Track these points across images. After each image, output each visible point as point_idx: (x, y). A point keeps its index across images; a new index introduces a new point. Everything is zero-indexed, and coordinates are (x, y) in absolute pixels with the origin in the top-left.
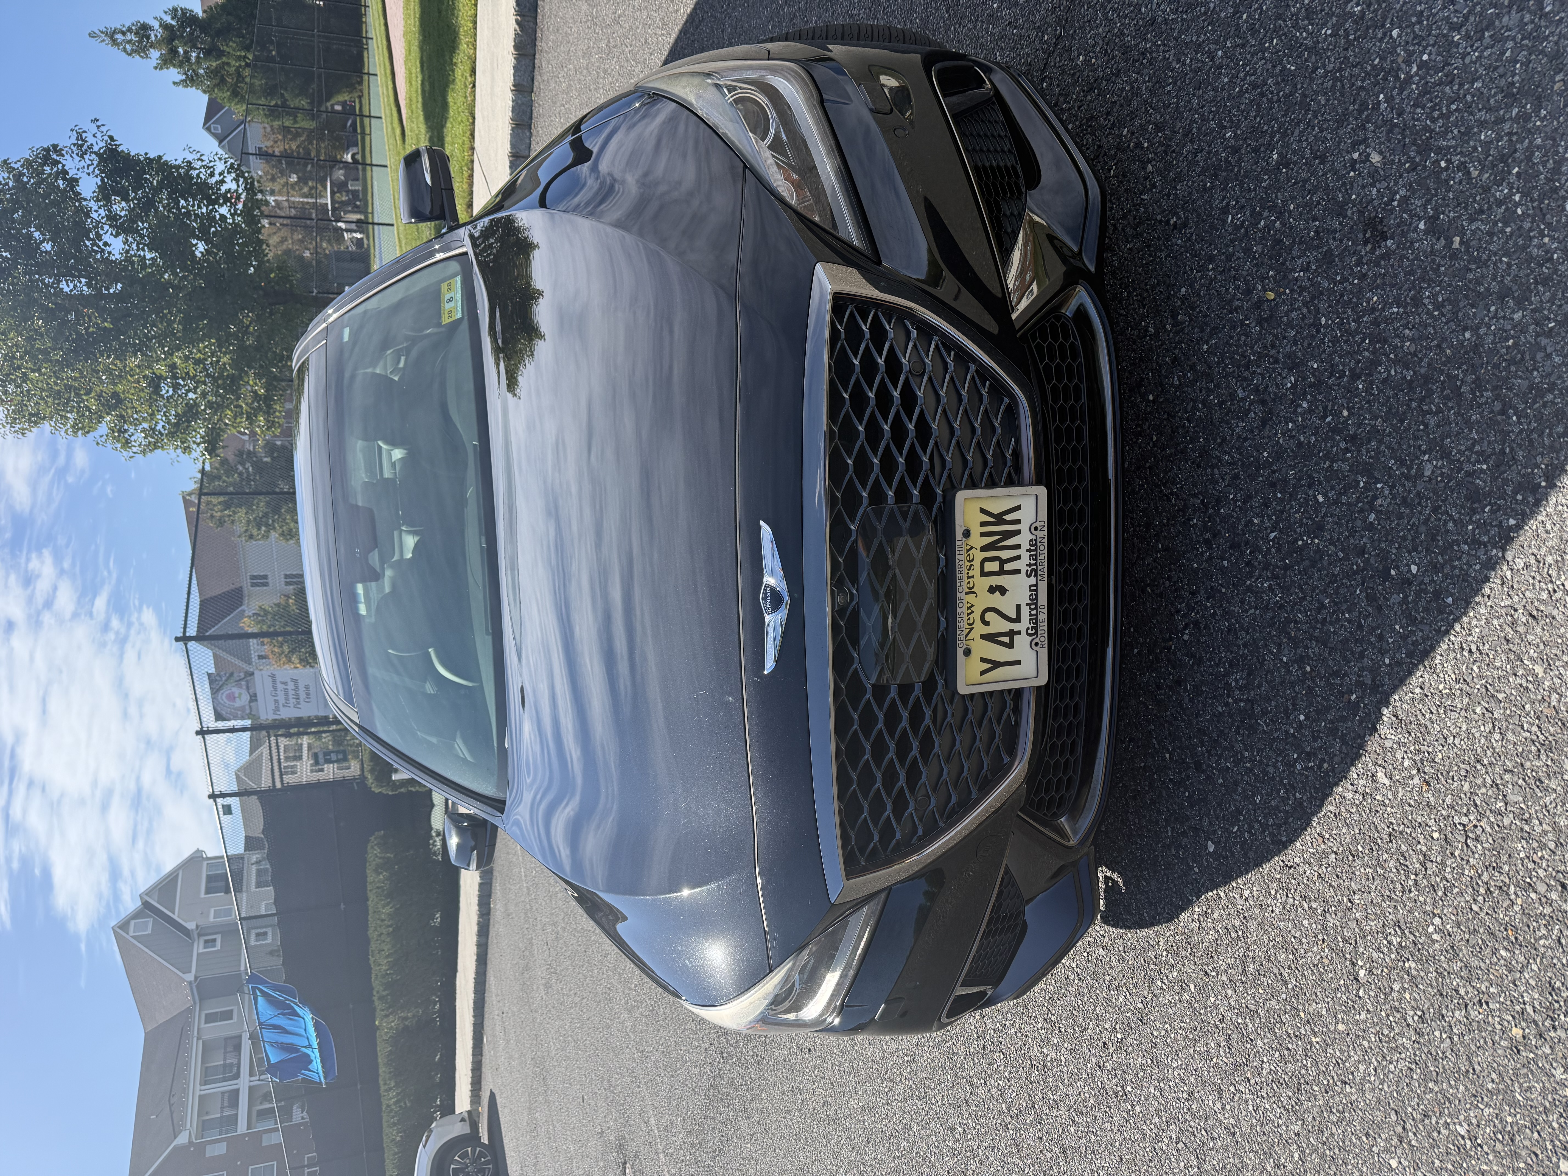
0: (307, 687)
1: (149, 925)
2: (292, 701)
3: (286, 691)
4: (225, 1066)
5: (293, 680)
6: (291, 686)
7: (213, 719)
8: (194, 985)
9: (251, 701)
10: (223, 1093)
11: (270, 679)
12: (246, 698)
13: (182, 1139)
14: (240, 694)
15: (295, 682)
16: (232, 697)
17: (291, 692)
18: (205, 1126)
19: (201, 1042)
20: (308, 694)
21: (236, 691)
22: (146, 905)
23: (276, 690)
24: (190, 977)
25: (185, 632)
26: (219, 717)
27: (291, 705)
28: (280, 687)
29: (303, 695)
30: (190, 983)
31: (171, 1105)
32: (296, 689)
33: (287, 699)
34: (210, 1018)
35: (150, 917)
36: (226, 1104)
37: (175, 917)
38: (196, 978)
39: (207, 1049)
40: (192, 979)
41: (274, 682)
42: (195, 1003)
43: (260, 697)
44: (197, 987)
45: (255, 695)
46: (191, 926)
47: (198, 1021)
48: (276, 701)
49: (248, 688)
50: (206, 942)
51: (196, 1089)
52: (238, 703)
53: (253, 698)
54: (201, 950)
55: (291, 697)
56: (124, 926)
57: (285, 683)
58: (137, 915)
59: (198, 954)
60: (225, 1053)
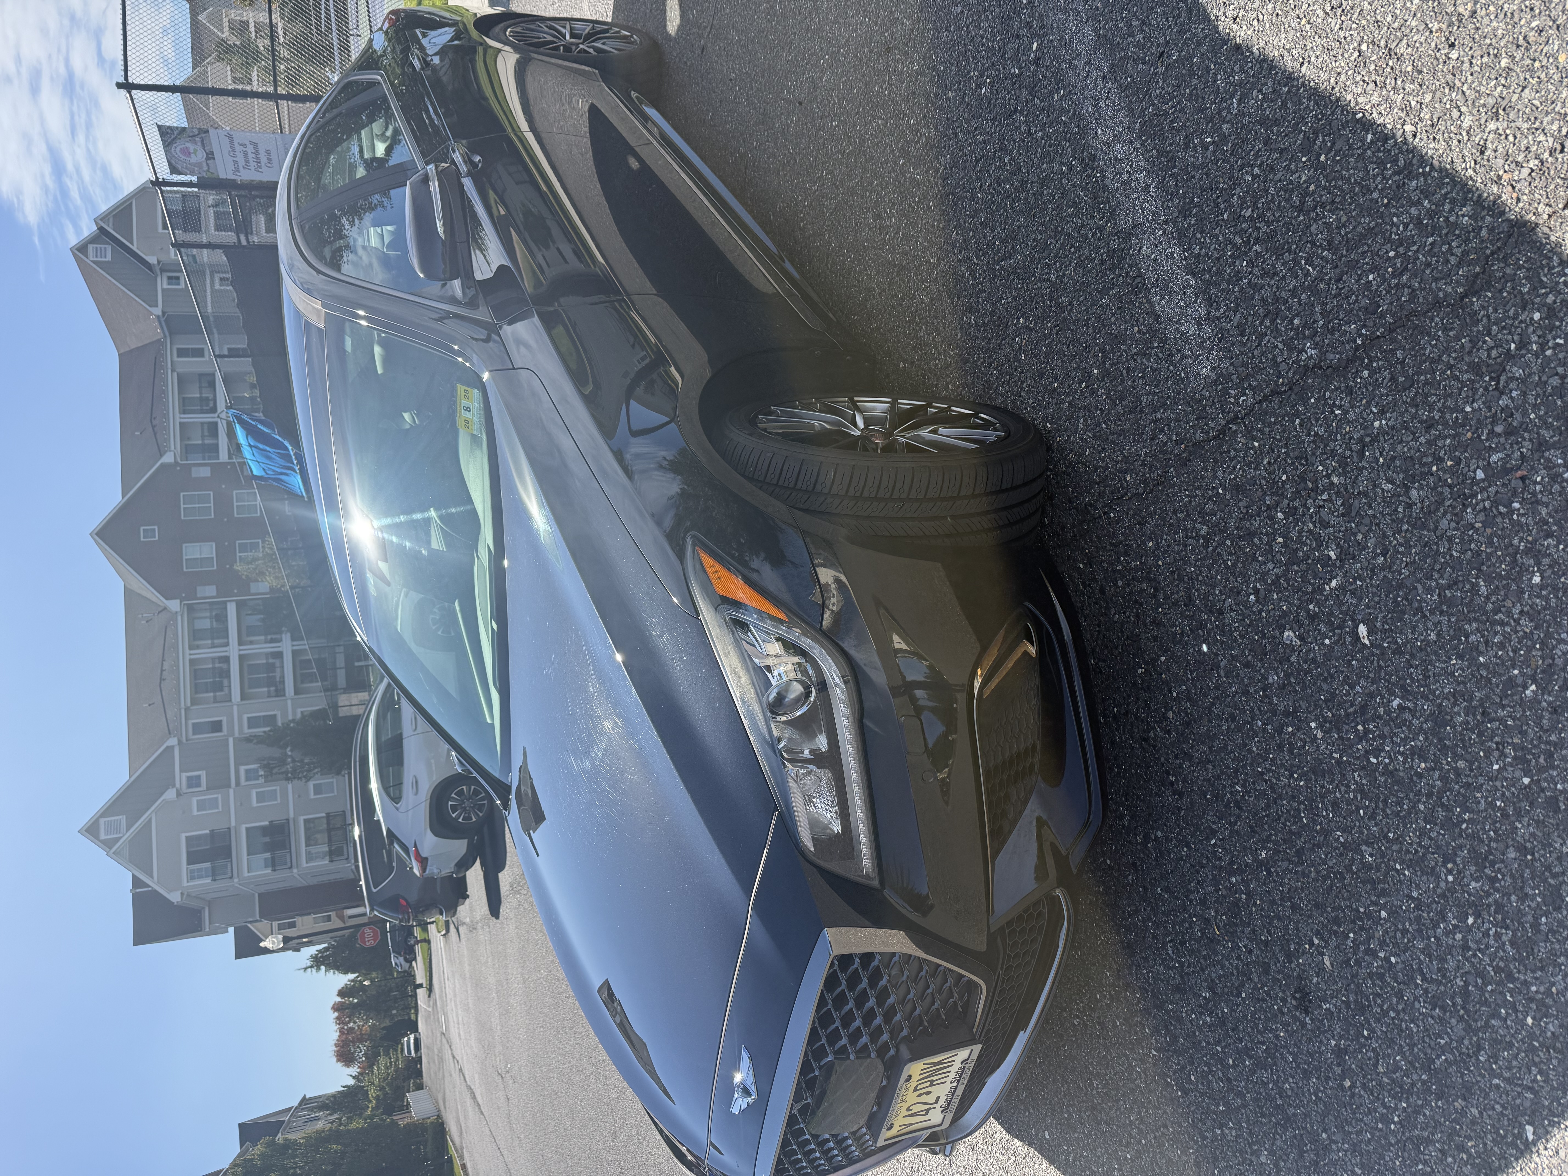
0: (268, 152)
1: (108, 253)
2: (253, 164)
3: (246, 155)
4: (201, 399)
5: (251, 143)
6: (250, 149)
7: (168, 171)
8: (163, 320)
9: (208, 159)
10: (202, 424)
11: (227, 140)
12: (201, 156)
13: (168, 458)
14: (195, 151)
15: (255, 145)
16: (186, 152)
17: (251, 156)
18: (187, 450)
19: (175, 374)
20: (270, 160)
21: (191, 147)
22: (101, 229)
23: (234, 150)
24: (158, 311)
25: (126, 77)
26: (174, 170)
27: (253, 168)
28: (238, 148)
29: (264, 160)
30: (158, 317)
31: (153, 427)
32: (257, 152)
33: (247, 161)
34: (182, 353)
35: (109, 244)
36: (206, 433)
37: (134, 248)
38: (164, 313)
39: (182, 381)
40: (160, 313)
41: (232, 142)
42: (165, 336)
43: (217, 155)
44: (166, 321)
45: (212, 153)
46: (152, 260)
47: (170, 355)
48: (235, 162)
49: (203, 145)
50: (169, 278)
51: (175, 417)
52: (194, 159)
53: (210, 156)
54: (165, 286)
55: (251, 160)
56: (81, 249)
57: (244, 145)
58: (93, 240)
59: (163, 290)
60: (200, 387)
